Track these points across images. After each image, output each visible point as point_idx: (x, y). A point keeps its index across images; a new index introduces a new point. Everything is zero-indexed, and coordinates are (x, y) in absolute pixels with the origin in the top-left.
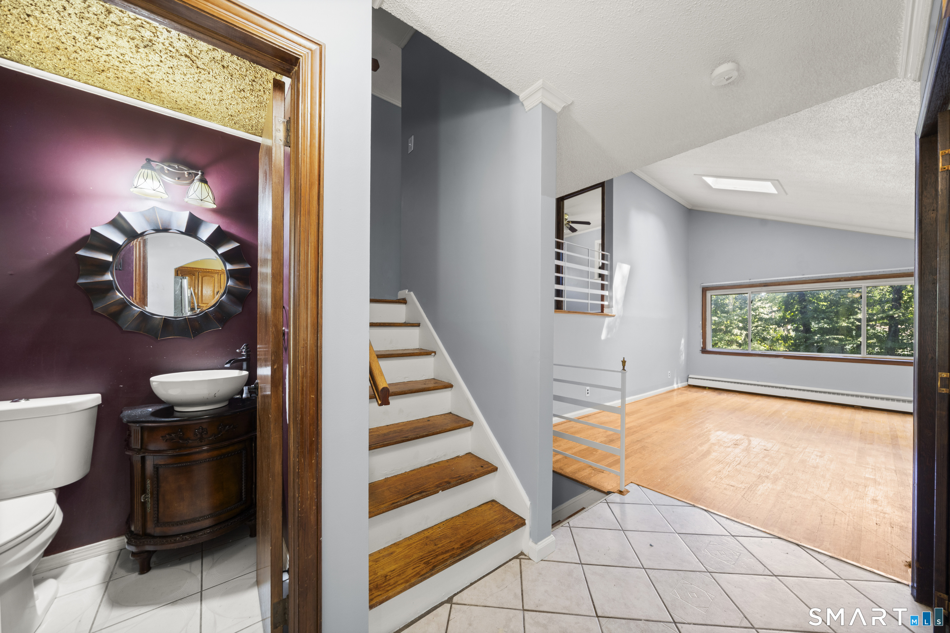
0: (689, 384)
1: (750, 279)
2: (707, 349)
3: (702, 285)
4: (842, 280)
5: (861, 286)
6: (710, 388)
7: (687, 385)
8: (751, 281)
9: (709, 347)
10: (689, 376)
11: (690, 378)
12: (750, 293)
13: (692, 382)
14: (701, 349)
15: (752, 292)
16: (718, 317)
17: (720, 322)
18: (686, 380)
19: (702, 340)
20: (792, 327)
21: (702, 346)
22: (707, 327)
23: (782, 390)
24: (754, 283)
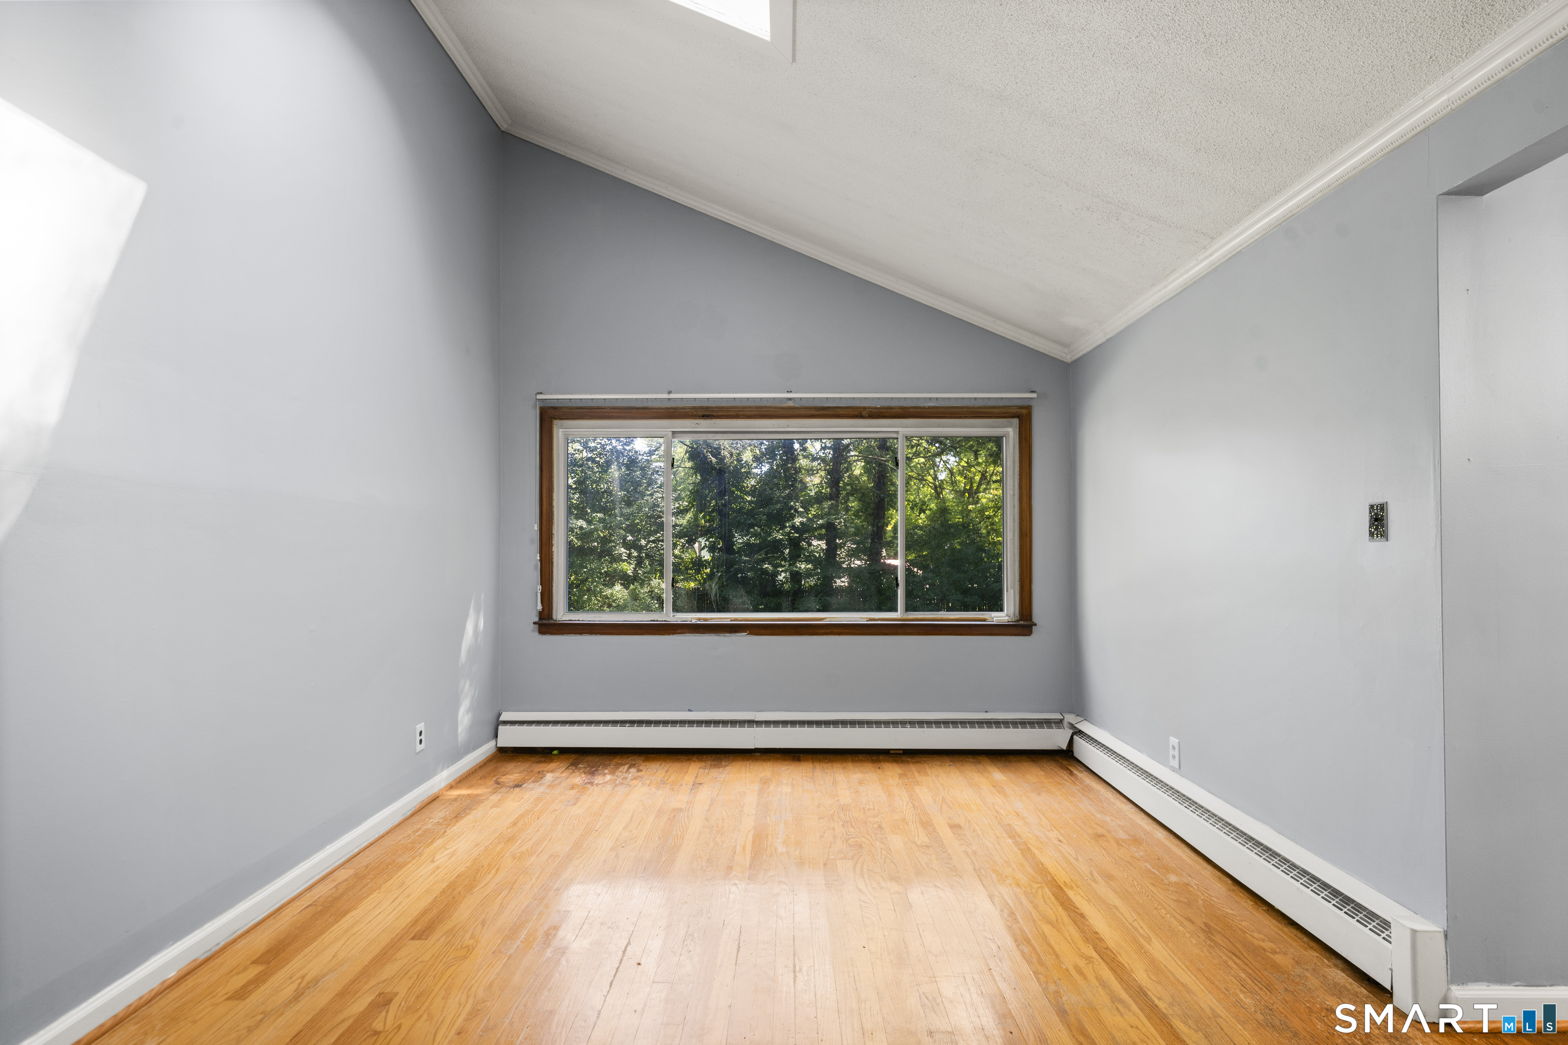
0: (501, 744)
1: (670, 392)
2: (554, 617)
3: (539, 397)
4: (864, 413)
5: (897, 432)
6: (565, 752)
7: (494, 750)
8: (672, 396)
9: (561, 614)
10: (500, 715)
11: (505, 723)
12: (670, 434)
13: (510, 737)
14: (537, 619)
15: (674, 433)
16: (585, 520)
17: (591, 532)
18: (492, 732)
19: (540, 587)
20: (707, 543)
21: (540, 607)
22: (555, 542)
23: (746, 730)
24: (680, 405)
